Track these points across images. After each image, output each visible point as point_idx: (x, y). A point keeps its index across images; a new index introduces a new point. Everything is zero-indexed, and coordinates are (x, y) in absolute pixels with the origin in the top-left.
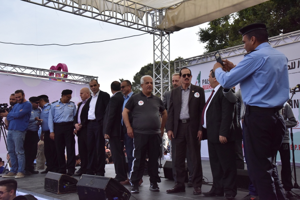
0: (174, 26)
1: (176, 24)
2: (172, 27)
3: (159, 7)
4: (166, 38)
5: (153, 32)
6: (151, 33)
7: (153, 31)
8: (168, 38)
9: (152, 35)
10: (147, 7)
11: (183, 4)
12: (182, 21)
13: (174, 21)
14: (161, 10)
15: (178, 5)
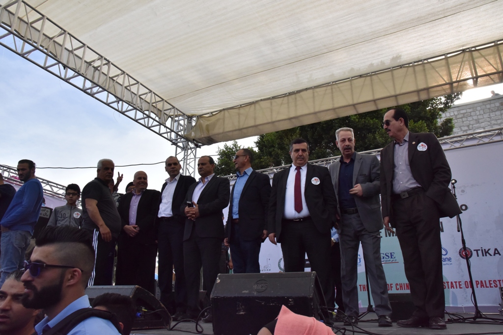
0: (208, 137)
1: (210, 135)
2: (205, 138)
3: (189, 113)
4: (192, 152)
5: (176, 142)
6: (174, 144)
7: (177, 140)
8: (194, 152)
9: (174, 147)
10: (177, 109)
11: (223, 112)
12: (221, 131)
13: (208, 131)
14: (190, 118)
15: (214, 113)
